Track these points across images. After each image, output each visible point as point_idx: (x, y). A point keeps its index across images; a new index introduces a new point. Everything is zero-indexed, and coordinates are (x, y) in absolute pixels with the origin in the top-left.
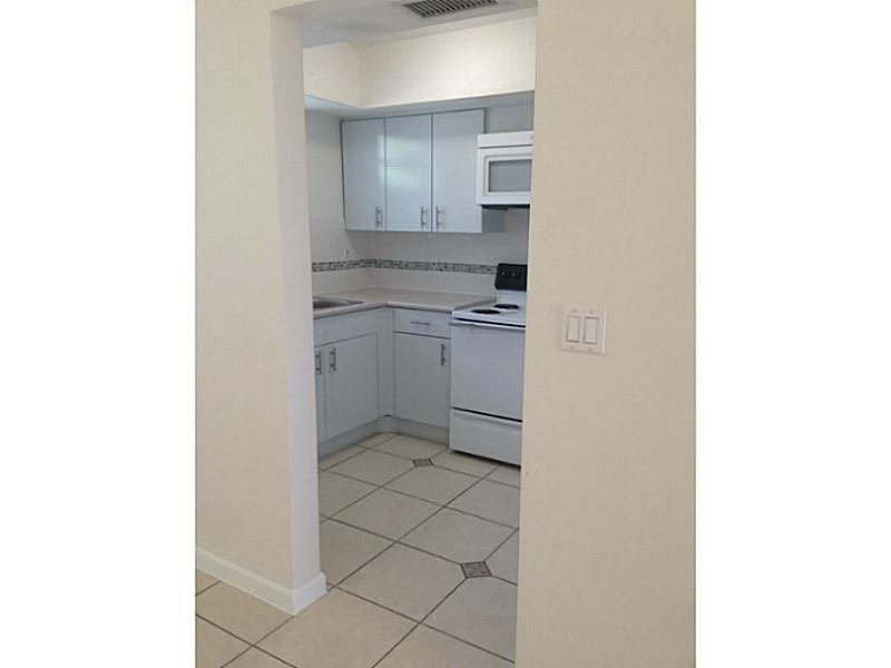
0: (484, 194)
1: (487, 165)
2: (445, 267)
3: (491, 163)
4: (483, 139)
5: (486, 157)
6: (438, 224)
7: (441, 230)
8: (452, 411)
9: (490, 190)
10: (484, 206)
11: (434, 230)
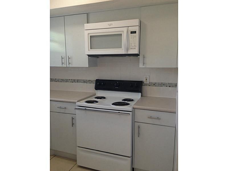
0: (89, 50)
1: (89, 37)
2: (74, 81)
4: (87, 26)
5: (89, 34)
6: (69, 63)
7: (70, 66)
9: (91, 48)
11: (68, 66)
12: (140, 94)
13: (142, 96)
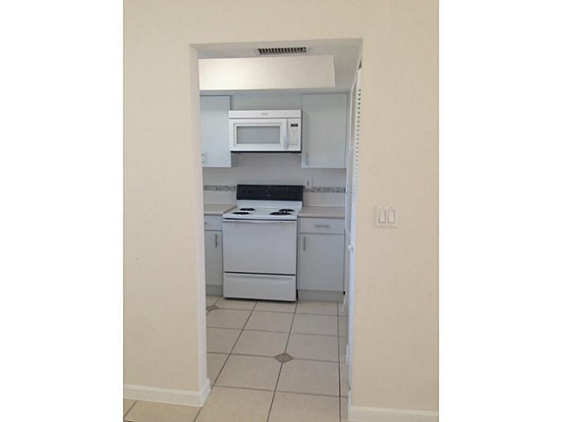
0: (234, 145)
1: (236, 128)
3: (238, 127)
4: (232, 113)
5: (234, 124)
8: (225, 274)
9: (238, 143)
10: (232, 152)
12: (301, 202)
13: (303, 205)
